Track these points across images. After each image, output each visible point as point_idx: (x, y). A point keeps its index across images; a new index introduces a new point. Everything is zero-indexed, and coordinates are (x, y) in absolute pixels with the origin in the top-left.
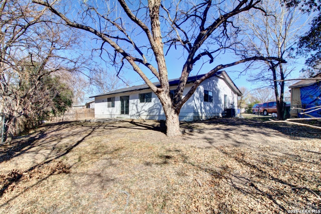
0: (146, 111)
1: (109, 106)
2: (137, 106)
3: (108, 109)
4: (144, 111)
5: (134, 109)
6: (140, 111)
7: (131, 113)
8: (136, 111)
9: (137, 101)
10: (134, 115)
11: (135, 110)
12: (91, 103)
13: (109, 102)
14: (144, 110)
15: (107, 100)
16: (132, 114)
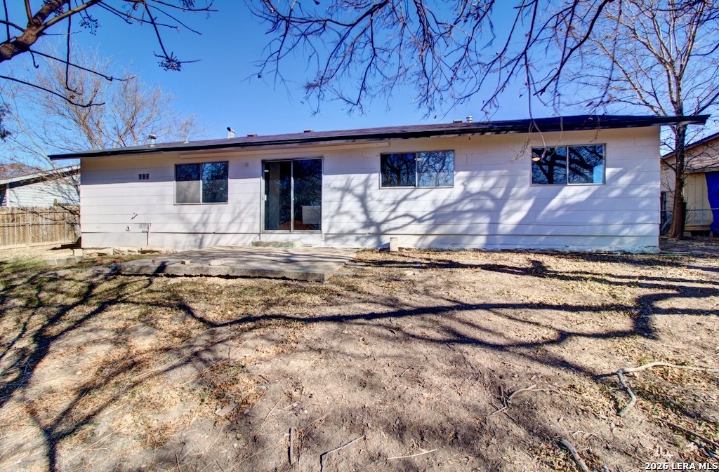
0: (420, 220)
1: (182, 199)
2: (363, 199)
3: (175, 209)
4: (408, 220)
5: (346, 213)
6: (386, 221)
7: (330, 227)
8: (362, 218)
9: (367, 180)
10: (352, 233)
11: (353, 217)
12: (13, 185)
13: (184, 184)
14: (406, 215)
15: (172, 172)
16: (334, 231)
